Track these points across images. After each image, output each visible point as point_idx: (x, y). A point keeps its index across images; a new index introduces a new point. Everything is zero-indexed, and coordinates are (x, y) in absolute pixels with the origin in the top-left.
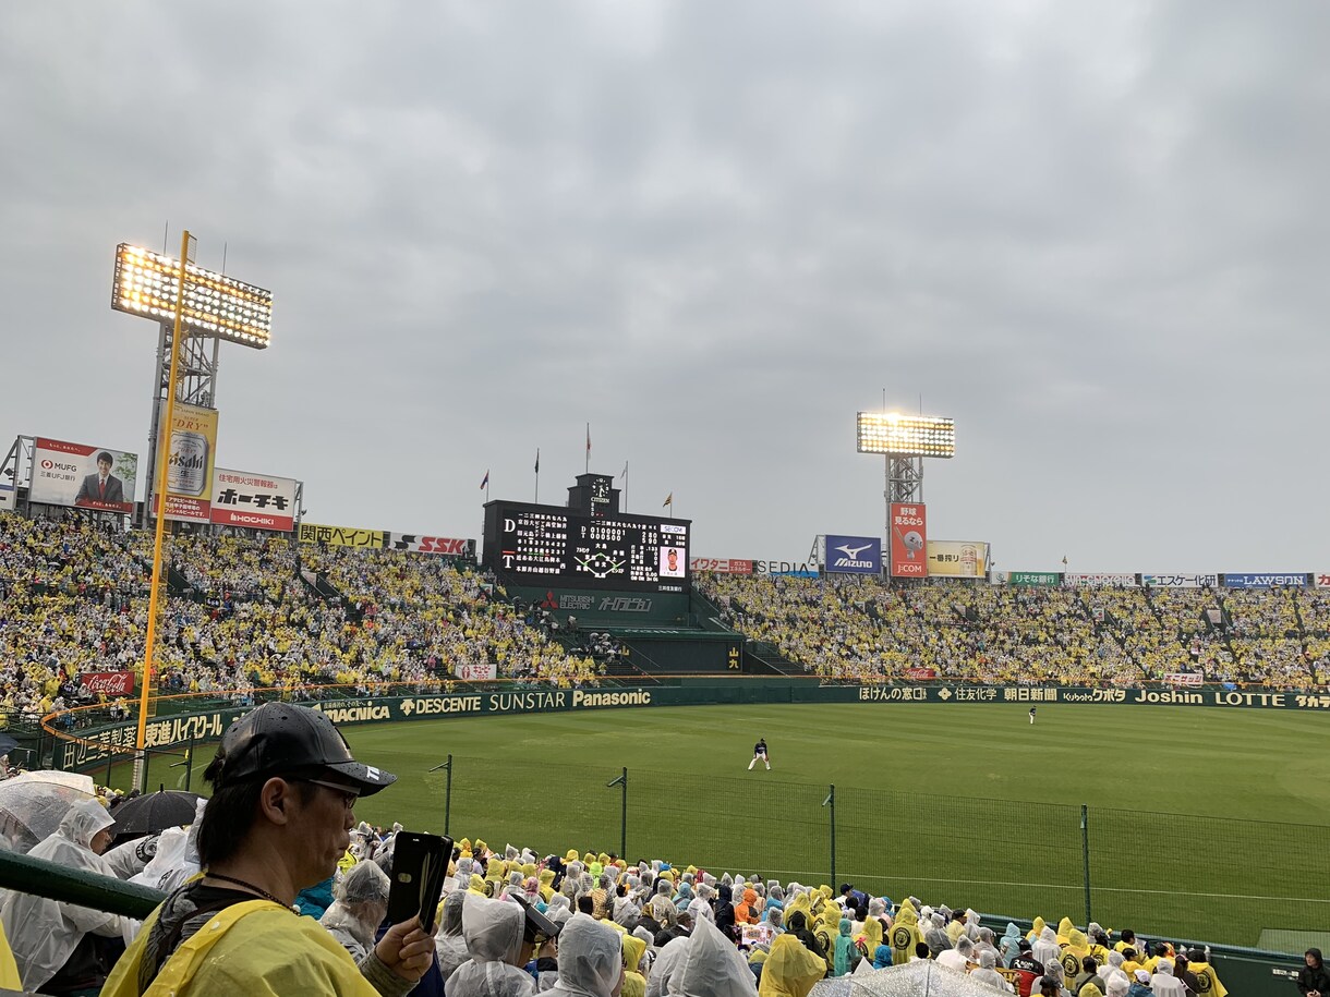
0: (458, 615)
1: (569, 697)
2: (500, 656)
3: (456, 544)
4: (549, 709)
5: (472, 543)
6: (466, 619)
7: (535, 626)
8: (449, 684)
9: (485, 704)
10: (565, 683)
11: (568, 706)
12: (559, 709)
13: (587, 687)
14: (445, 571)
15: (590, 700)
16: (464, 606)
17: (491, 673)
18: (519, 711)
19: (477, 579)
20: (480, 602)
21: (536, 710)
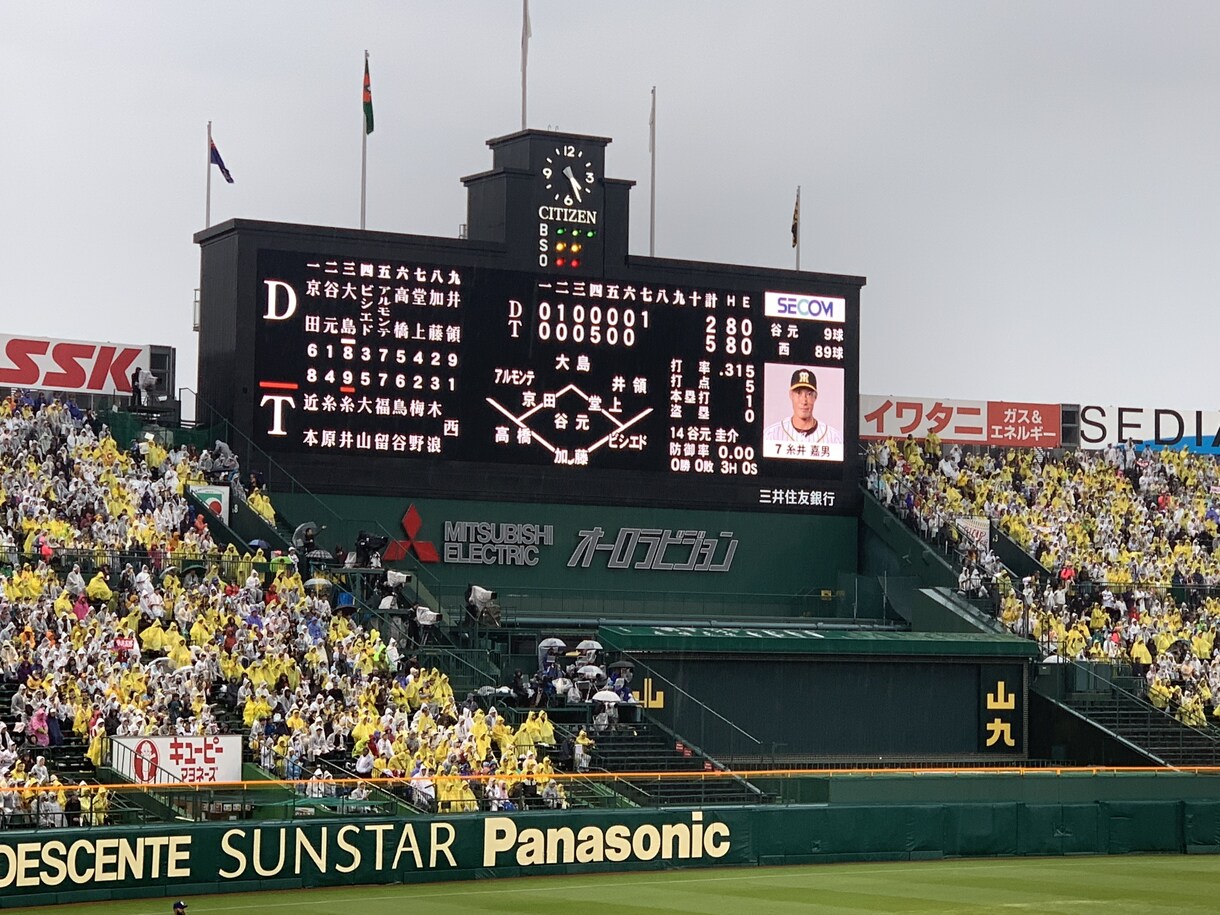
0: (123, 586)
1: (470, 834)
2: (253, 712)
3: (113, 360)
4: (407, 874)
5: (163, 358)
6: (148, 596)
7: (366, 618)
8: (94, 800)
9: (206, 858)
10: (456, 793)
11: (467, 865)
12: (441, 874)
13: (528, 806)
14: (78, 443)
15: (537, 847)
16: (140, 555)
17: (226, 764)
18: (311, 880)
19: (181, 473)
20: (196, 543)
21: (366, 877)
